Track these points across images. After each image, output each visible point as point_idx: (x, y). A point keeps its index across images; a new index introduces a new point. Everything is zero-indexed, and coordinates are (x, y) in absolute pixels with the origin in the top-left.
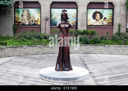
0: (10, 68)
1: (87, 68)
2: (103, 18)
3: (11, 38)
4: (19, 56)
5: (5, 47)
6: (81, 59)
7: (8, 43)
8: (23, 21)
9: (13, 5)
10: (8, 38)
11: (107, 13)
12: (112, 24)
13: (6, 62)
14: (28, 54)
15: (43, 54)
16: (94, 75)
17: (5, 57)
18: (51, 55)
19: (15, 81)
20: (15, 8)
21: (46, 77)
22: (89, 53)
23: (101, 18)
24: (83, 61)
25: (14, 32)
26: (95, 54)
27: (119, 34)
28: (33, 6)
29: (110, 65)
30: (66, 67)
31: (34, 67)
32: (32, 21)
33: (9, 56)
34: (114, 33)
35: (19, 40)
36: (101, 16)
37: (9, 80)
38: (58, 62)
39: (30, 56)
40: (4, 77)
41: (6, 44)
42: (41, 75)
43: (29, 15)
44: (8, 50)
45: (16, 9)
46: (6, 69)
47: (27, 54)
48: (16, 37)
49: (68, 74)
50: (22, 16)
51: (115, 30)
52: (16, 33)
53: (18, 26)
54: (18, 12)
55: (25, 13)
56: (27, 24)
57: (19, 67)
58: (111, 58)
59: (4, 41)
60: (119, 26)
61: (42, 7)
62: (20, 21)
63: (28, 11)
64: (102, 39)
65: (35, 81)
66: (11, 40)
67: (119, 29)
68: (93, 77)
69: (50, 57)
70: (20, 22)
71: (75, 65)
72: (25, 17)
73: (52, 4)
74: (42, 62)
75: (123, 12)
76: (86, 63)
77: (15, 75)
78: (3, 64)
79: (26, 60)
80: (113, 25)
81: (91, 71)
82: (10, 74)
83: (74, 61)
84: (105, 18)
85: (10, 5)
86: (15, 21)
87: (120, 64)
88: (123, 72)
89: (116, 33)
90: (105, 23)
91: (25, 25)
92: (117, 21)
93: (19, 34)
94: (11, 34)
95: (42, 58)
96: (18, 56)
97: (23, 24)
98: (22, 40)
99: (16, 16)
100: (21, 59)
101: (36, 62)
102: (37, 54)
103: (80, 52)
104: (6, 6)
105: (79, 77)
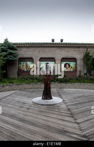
0: (15, 97)
1: (61, 98)
3: (16, 79)
4: (21, 90)
5: (12, 84)
6: (58, 92)
7: (14, 82)
8: (23, 69)
9: (17, 60)
10: (14, 79)
11: (72, 64)
13: (12, 94)
14: (26, 89)
15: (35, 88)
16: (66, 102)
17: (12, 90)
18: (39, 89)
19: (17, 106)
20: (19, 61)
21: (36, 104)
22: (63, 88)
25: (18, 75)
26: (66, 88)
27: (80, 76)
28: (29, 60)
29: (75, 96)
31: (29, 97)
32: (29, 69)
33: (14, 90)
35: (20, 80)
36: (69, 66)
37: (14, 105)
39: (27, 90)
40: (11, 103)
41: (13, 83)
42: (33, 102)
43: (27, 65)
44: (14, 86)
45: (19, 62)
46: (12, 98)
47: (25, 89)
48: (19, 78)
49: (49, 102)
50: (23, 66)
51: (78, 74)
52: (19, 76)
53: (20, 72)
54: (21, 64)
56: (26, 70)
57: (20, 97)
58: (76, 91)
59: (12, 81)
60: (80, 72)
61: (34, 61)
62: (22, 69)
63: (26, 63)
64: (70, 79)
65: (30, 106)
66: (16, 80)
67: (80, 74)
69: (39, 90)
70: (21, 70)
71: (54, 96)
72: (25, 67)
73: (40, 59)
74: (34, 94)
75: (82, 63)
76: (61, 94)
77: (18, 102)
78: (11, 95)
79: (24, 93)
80: (76, 71)
81: (64, 100)
82: (15, 101)
83: (53, 93)
85: (16, 60)
86: (19, 69)
88: (83, 100)
89: (78, 76)
90: (72, 70)
91: (24, 71)
92: (79, 68)
93: (20, 77)
94: (16, 76)
95: (34, 91)
96: (20, 90)
97: (23, 71)
98: (22, 80)
99: (19, 66)
100: (21, 92)
101: (30, 93)
102: (31, 89)
103: (57, 87)
104: (14, 60)
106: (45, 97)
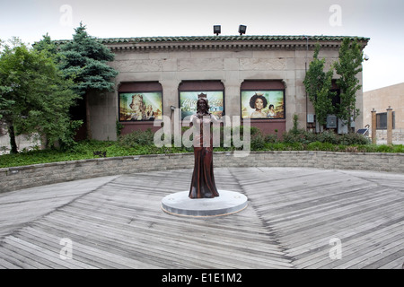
0: (114, 195)
1: (244, 193)
2: (268, 106)
3: (113, 143)
4: (127, 173)
5: (103, 158)
6: (234, 177)
7: (109, 151)
8: (133, 114)
9: (116, 88)
10: (109, 143)
11: (273, 97)
12: (283, 115)
13: (105, 185)
14: (142, 171)
15: (168, 169)
16: (256, 203)
17: (104, 176)
18: (180, 171)
19: (121, 217)
20: (119, 93)
21: (173, 210)
22: (247, 166)
23: (265, 106)
24: (237, 180)
25: (119, 133)
26: (256, 166)
27: (295, 132)
28: (150, 88)
29: (282, 185)
30: (208, 191)
31: (153, 192)
32: (148, 114)
33: (110, 175)
34: (287, 130)
35: (126, 146)
36: (265, 103)
37: (112, 215)
38: (194, 184)
39: (145, 173)
40: (104, 211)
41: (105, 154)
42: (165, 206)
43: (143, 103)
44: (109, 164)
45: (121, 95)
46: (106, 197)
47: (140, 170)
48: (122, 141)
49: (211, 204)
50: (131, 105)
51: (289, 125)
52: (122, 135)
53: (124, 123)
54: (125, 99)
55: (137, 100)
56: (140, 118)
57: (127, 193)
58: (284, 174)
59: (102, 149)
60: (296, 119)
61: (164, 90)
62: (129, 114)
63: (142, 97)
64: (267, 141)
65: (155, 217)
66: (113, 147)
67: (296, 124)
68: (255, 207)
69: (180, 174)
70: (128, 117)
71: (223, 188)
72: (137, 108)
73: (180, 84)
74: (166, 184)
75: (301, 95)
76: (242, 183)
77: (121, 206)
78: (100, 187)
79: (139, 181)
80: (285, 118)
81: (250, 197)
82: (113, 204)
83: (221, 180)
84: (271, 106)
85: (111, 87)
86: (120, 115)
87: (299, 183)
88: (305, 197)
89: (291, 131)
90: (272, 114)
91: (136, 120)
92: (292, 110)
93: (126, 137)
94: (113, 136)
95: (166, 177)
96: (125, 173)
97: (133, 120)
98: (132, 146)
99: (122, 106)
100: (130, 179)
101: (155, 182)
102: (157, 170)
103: (231, 164)
104: (105, 90)
105: (231, 209)
106: (197, 192)
